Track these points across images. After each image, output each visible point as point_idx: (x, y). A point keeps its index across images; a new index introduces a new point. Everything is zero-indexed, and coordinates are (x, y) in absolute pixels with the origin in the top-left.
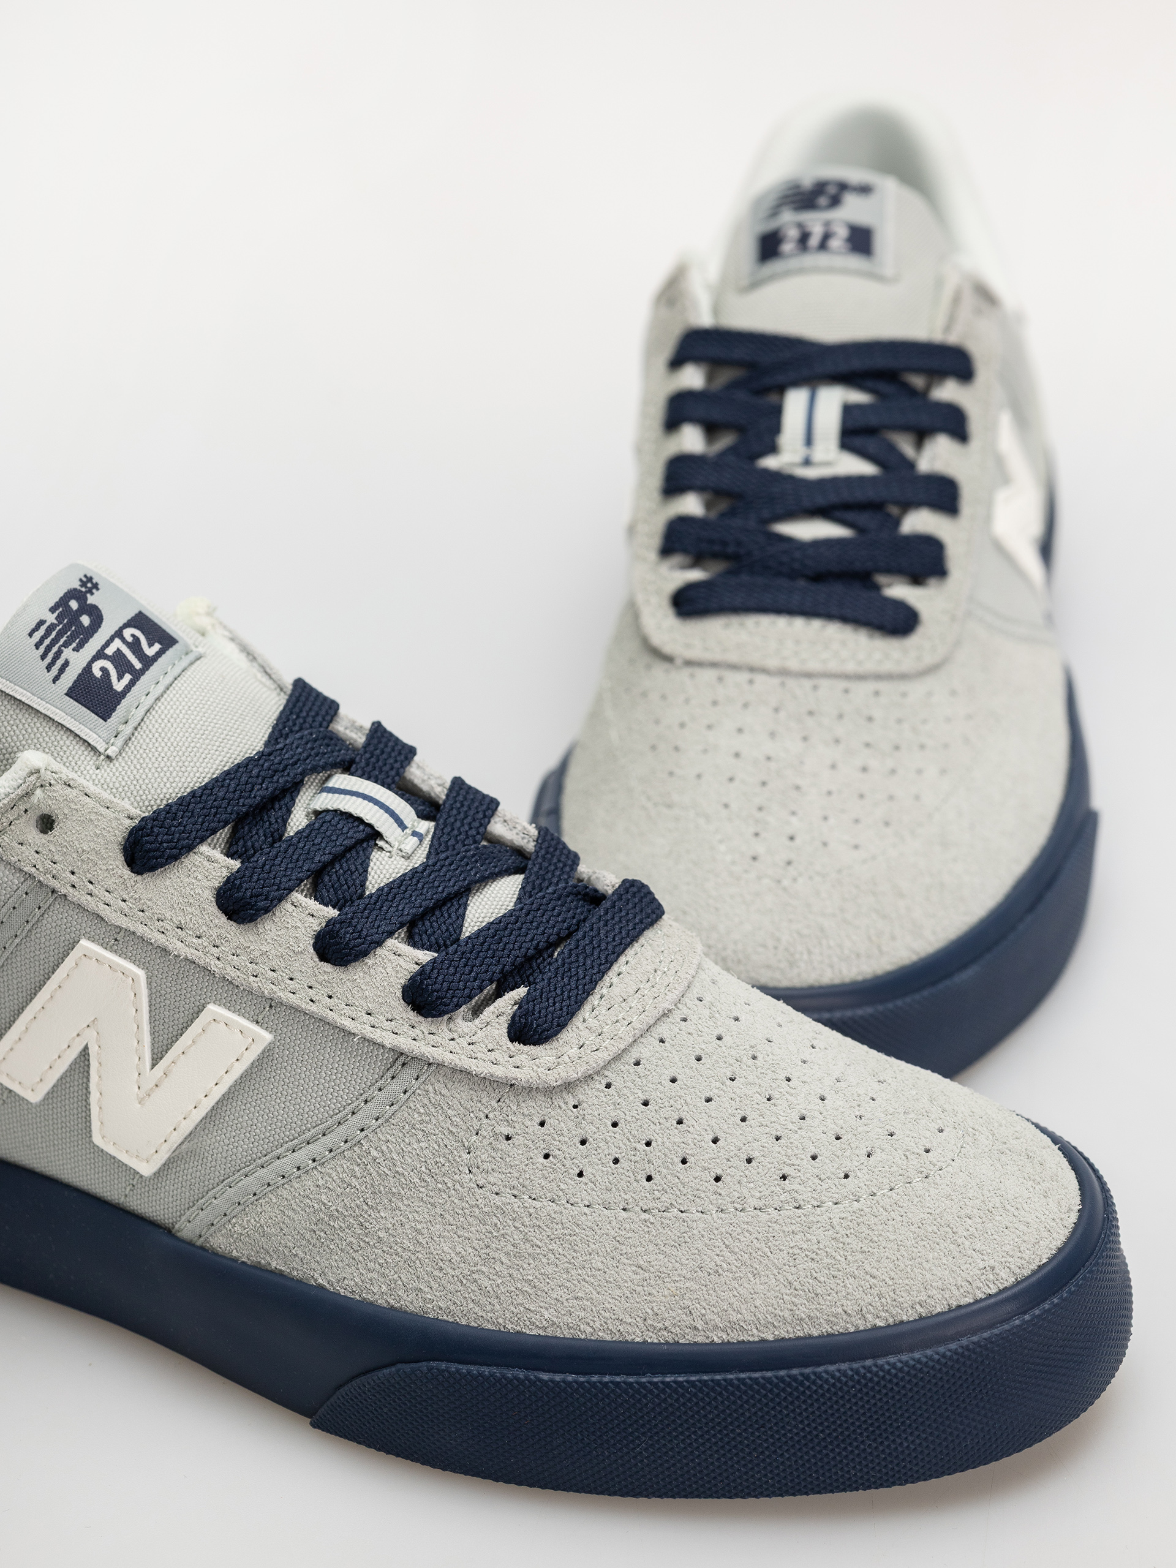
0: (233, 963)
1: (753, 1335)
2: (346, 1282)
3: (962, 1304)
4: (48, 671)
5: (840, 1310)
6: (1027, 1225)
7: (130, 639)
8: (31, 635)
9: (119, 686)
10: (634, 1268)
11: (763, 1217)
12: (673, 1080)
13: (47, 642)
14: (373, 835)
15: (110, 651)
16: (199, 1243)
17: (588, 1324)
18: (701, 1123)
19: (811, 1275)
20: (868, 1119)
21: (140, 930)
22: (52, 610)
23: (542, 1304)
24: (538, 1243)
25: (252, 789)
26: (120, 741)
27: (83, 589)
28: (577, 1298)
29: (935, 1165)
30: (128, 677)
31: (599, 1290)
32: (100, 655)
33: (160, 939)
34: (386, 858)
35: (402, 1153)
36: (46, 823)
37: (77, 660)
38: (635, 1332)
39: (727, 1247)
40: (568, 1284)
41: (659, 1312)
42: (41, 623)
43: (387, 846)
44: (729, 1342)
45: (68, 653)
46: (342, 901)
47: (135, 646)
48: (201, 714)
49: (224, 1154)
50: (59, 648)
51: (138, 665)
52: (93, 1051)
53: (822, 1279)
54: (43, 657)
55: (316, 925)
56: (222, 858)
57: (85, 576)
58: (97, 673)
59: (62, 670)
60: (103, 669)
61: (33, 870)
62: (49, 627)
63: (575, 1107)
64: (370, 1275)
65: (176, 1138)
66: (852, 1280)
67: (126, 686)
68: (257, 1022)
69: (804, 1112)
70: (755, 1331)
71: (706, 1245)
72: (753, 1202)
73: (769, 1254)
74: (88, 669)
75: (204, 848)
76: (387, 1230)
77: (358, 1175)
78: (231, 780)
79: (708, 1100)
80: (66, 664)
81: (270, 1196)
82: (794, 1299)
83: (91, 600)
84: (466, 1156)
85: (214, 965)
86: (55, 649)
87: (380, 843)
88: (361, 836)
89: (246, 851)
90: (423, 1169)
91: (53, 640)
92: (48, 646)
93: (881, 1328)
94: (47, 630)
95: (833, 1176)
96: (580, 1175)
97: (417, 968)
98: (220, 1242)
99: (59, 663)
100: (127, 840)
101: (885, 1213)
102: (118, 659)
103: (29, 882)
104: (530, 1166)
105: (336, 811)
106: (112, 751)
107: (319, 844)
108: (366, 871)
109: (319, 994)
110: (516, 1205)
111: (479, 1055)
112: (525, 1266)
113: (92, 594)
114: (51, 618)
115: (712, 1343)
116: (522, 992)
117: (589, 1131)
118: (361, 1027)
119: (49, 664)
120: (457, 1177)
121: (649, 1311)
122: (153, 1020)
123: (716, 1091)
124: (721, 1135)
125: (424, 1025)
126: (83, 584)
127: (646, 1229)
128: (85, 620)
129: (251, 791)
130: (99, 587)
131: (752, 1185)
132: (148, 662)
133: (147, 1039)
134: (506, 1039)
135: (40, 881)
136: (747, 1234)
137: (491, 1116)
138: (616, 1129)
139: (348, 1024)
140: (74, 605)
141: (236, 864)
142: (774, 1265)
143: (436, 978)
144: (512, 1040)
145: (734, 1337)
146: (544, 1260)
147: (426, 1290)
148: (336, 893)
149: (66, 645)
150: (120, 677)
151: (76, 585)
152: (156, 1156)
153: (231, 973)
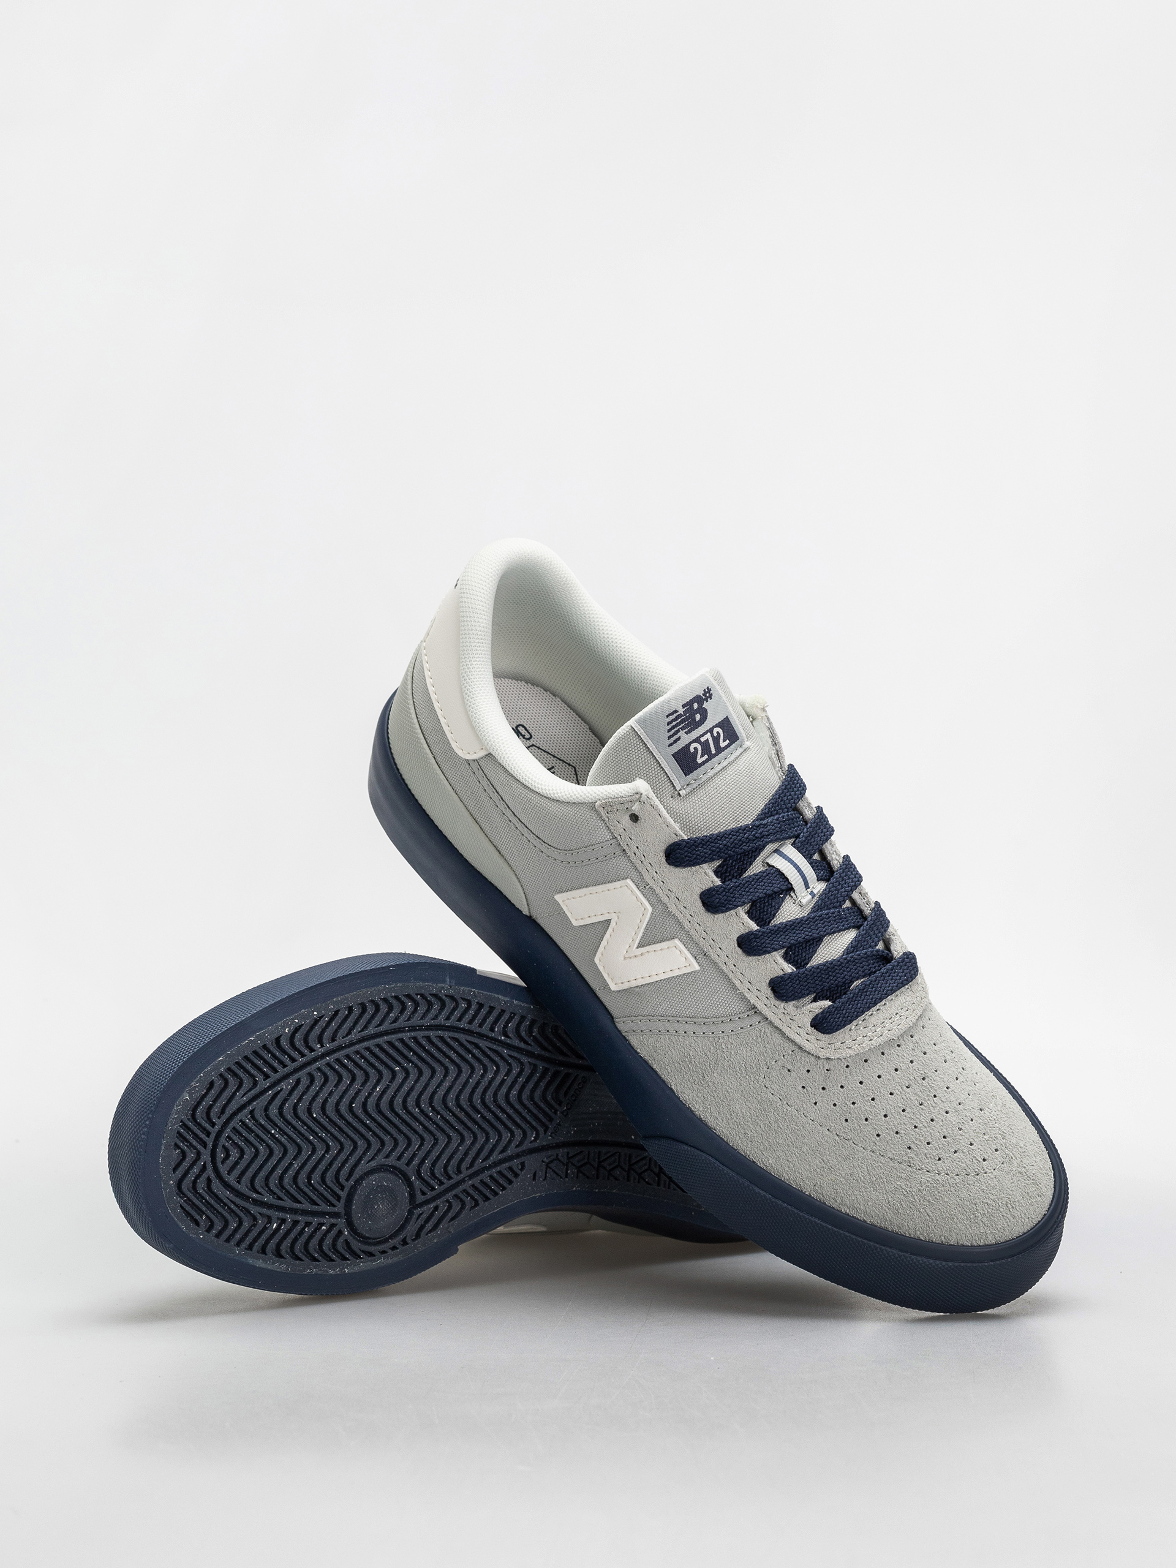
0: (696, 928)
1: (861, 1216)
2: (685, 1095)
3: (964, 1244)
4: (668, 739)
5: (905, 1224)
6: (1014, 1217)
7: (715, 734)
8: (667, 716)
9: (699, 761)
10: (820, 1159)
11: (891, 1164)
12: (879, 1077)
13: (674, 723)
14: (790, 889)
15: (703, 739)
16: (624, 1034)
17: (788, 1175)
18: (881, 1106)
19: (900, 1202)
20: (964, 1132)
21: (658, 891)
22: (684, 706)
23: (771, 1155)
24: (781, 1126)
25: (742, 844)
26: (688, 789)
27: (704, 697)
28: (788, 1161)
29: (984, 1170)
30: (706, 757)
31: (800, 1162)
32: (697, 740)
33: (665, 900)
34: (792, 903)
35: (736, 1053)
36: (635, 818)
37: (685, 738)
38: (808, 1189)
39: (868, 1170)
40: (787, 1152)
41: (823, 1186)
42: (676, 711)
43: (795, 896)
44: (848, 1215)
45: (682, 733)
46: (760, 920)
47: (716, 740)
48: (733, 789)
49: (653, 1005)
50: (679, 729)
51: (713, 752)
52: (613, 924)
53: (904, 1206)
54: (669, 731)
55: (743, 930)
56: (712, 875)
57: (708, 688)
58: (692, 750)
59: (675, 742)
60: (696, 749)
61: (619, 837)
62: (678, 715)
63: (827, 1070)
64: (697, 1099)
65: (634, 984)
66: (918, 1213)
67: (703, 761)
68: (696, 958)
69: (935, 1118)
70: (863, 1215)
71: (858, 1165)
72: (890, 1155)
73: (885, 1183)
74: (688, 746)
75: (705, 866)
76: (714, 1083)
77: (712, 1052)
78: (733, 835)
79: (891, 1094)
80: (679, 739)
81: (667, 1037)
82: (887, 1209)
83: (706, 705)
84: (765, 1069)
85: (686, 925)
86: (676, 729)
87: (792, 894)
88: (784, 888)
89: (726, 873)
90: (743, 1065)
91: (677, 723)
92: (674, 726)
93: (921, 1240)
94: (676, 717)
95: (933, 1157)
96: (816, 1103)
97: (782, 973)
98: (634, 1040)
99: (676, 737)
100: (670, 846)
101: (948, 1186)
102: (705, 745)
103: (615, 840)
104: (794, 1089)
105: (778, 869)
106: (683, 792)
107: (762, 886)
108: (779, 908)
109: (730, 963)
110: (779, 1104)
111: (792, 1027)
112: (771, 1134)
113: (707, 701)
114: (681, 711)
115: (841, 1211)
116: (827, 1003)
117: (828, 1085)
118: (742, 988)
119: (670, 736)
120: (757, 1077)
121: (819, 1183)
122: (647, 928)
123: (897, 1091)
124: (888, 1114)
125: (774, 1001)
126: (704, 694)
127: (834, 1144)
128: (698, 717)
129: (741, 845)
130: (712, 697)
131: (892, 1146)
132: (719, 750)
133: (640, 935)
134: (809, 1025)
135: (620, 843)
136: (880, 1168)
137: (786, 1057)
138: (842, 1090)
139: (737, 983)
140: (696, 706)
141: (718, 882)
142: (885, 1188)
143: (788, 983)
144: (812, 1026)
145: (852, 1213)
146: (781, 1136)
147: (720, 1120)
148: (760, 914)
149: (683, 729)
150: (702, 756)
151: (701, 693)
152: (621, 985)
153: (692, 932)
